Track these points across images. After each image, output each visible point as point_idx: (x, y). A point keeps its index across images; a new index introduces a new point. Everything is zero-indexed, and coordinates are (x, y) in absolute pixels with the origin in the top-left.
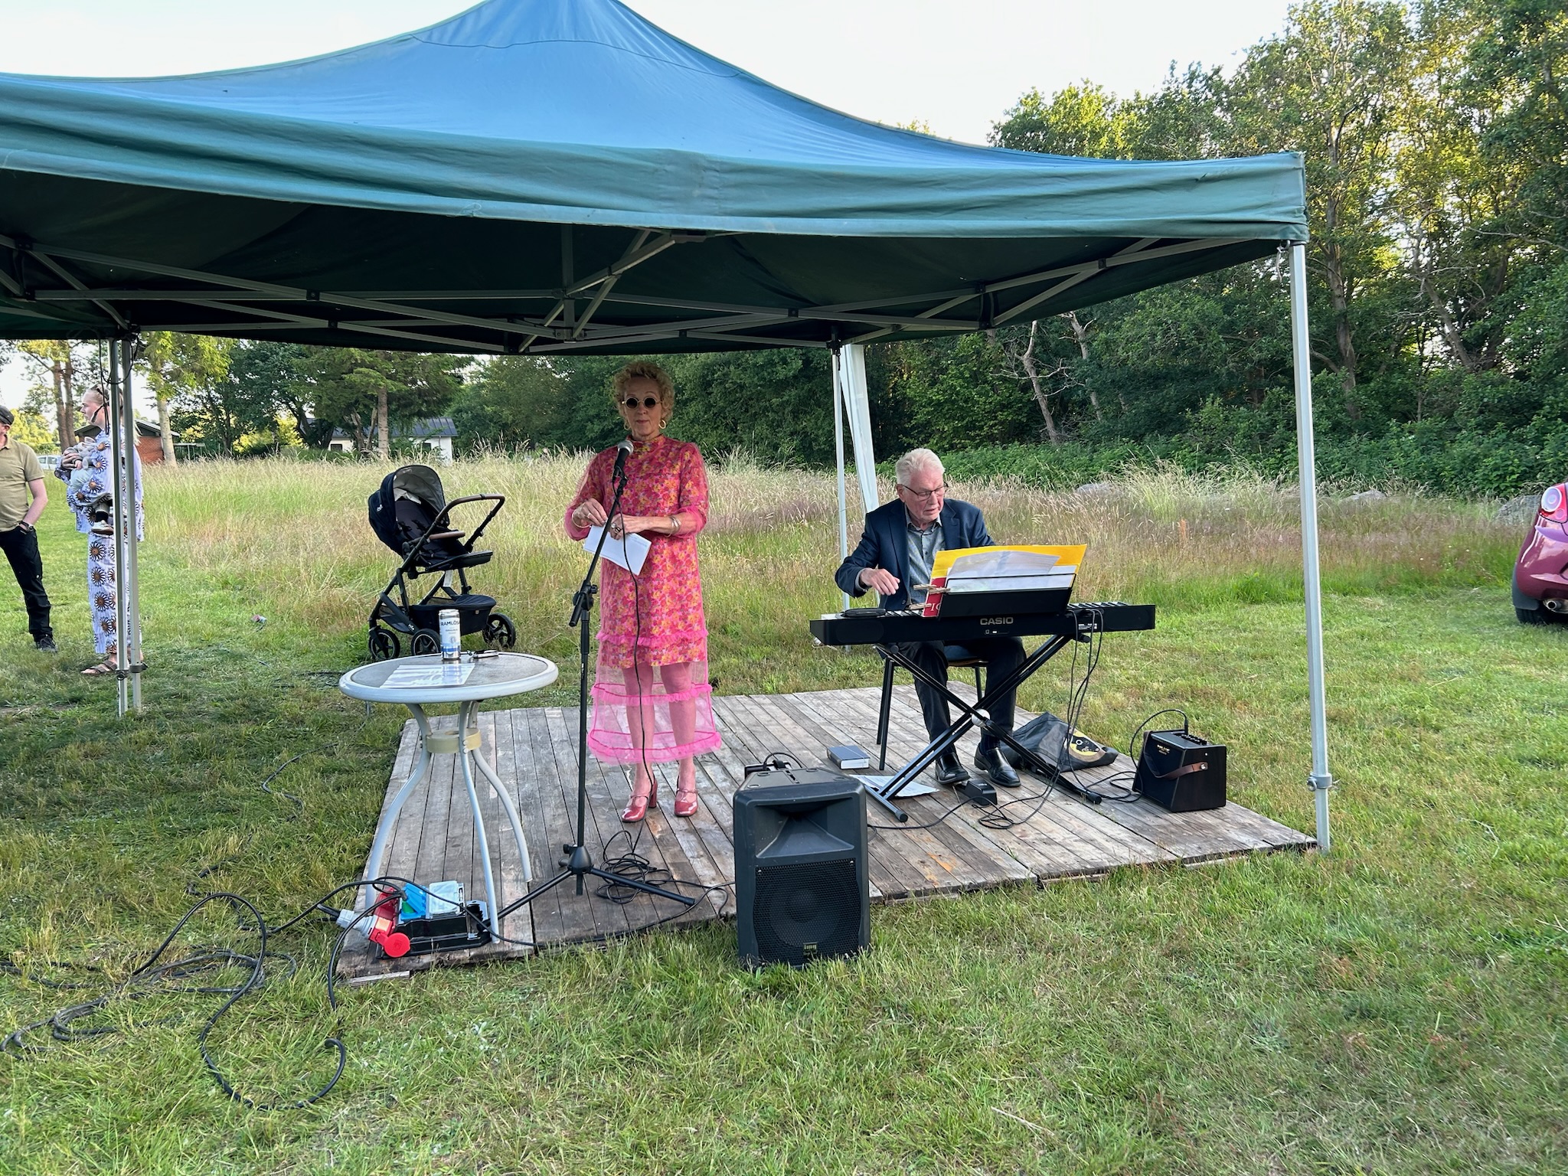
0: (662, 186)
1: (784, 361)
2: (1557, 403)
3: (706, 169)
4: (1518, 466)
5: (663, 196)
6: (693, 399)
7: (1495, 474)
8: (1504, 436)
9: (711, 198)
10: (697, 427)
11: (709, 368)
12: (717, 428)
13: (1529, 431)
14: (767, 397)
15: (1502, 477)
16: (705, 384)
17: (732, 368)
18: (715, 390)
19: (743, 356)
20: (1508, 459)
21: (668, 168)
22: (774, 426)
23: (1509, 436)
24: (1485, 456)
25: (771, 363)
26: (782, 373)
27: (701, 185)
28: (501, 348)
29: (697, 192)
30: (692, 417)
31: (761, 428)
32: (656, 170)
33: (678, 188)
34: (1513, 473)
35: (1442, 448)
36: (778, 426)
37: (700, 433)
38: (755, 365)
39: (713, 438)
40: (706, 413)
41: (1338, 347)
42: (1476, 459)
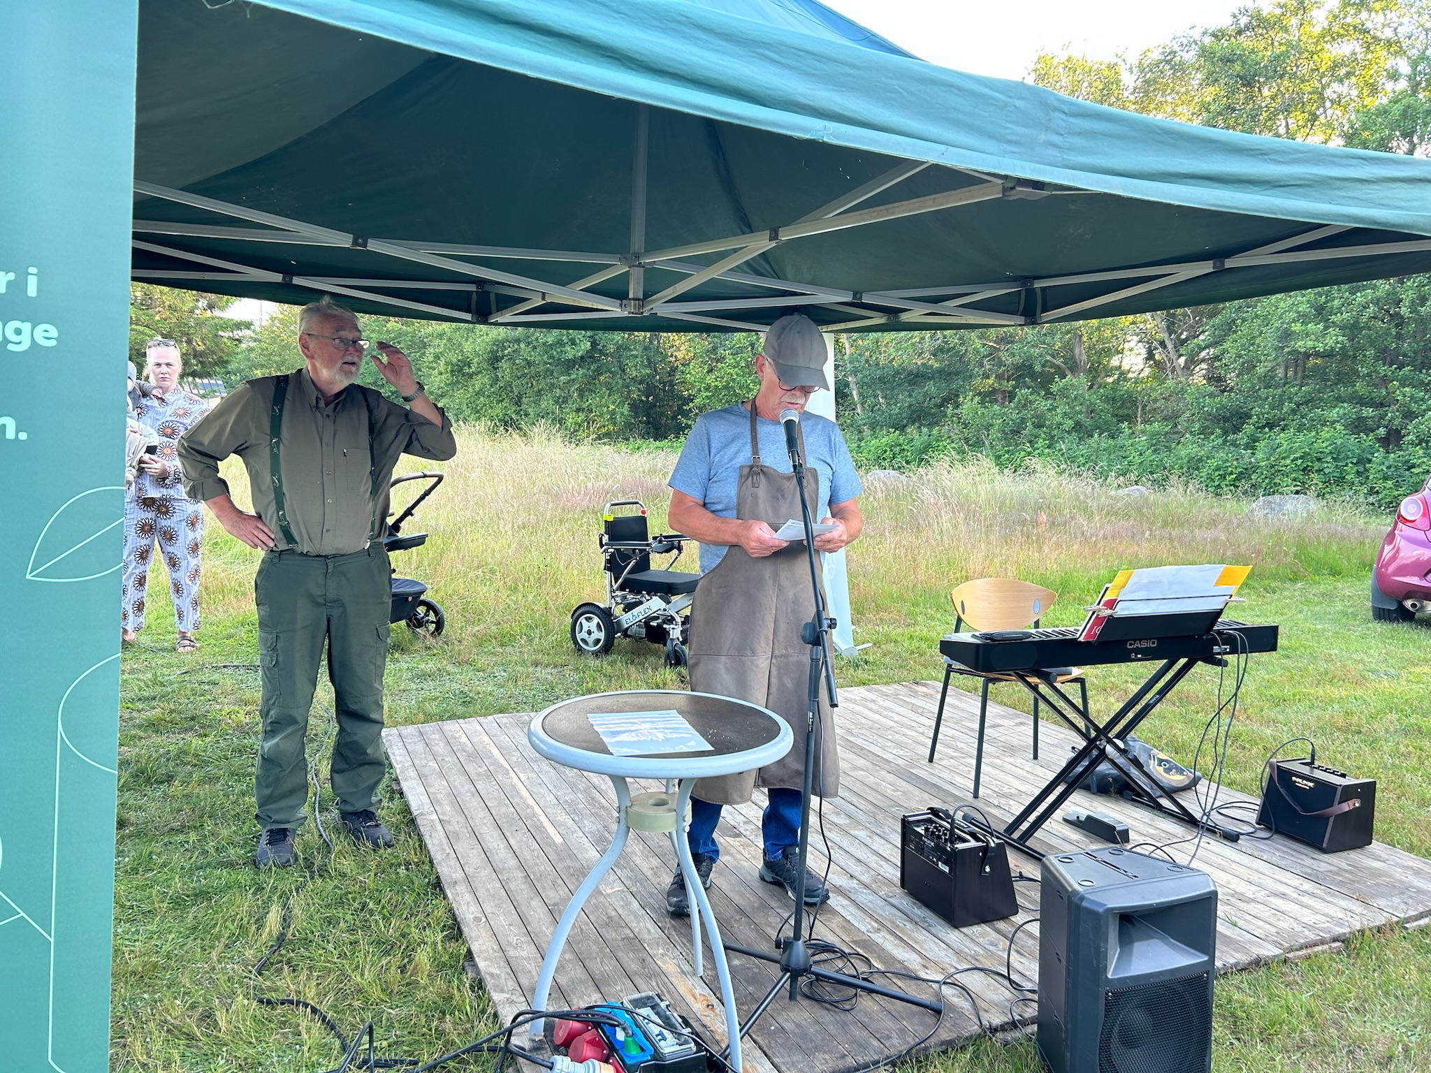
0: (1009, 125)
1: (573, 342)
2: (1263, 414)
3: (1056, 109)
4: (1236, 468)
5: (1009, 137)
6: (480, 372)
7: (1217, 473)
8: (1220, 441)
9: (1055, 146)
10: (482, 399)
11: (500, 344)
12: (502, 401)
13: (1242, 438)
14: (555, 374)
15: (1223, 477)
16: (494, 359)
17: (522, 345)
18: (504, 364)
19: (533, 335)
20: (1227, 461)
21: (1018, 103)
22: (562, 401)
23: (1225, 441)
24: (1208, 458)
25: (560, 343)
26: (570, 353)
27: (1047, 129)
28: (468, 316)
29: (1042, 137)
30: (477, 389)
31: (546, 403)
32: (1006, 105)
33: (1026, 131)
34: (1231, 473)
35: (1169, 449)
36: (563, 402)
37: (485, 405)
38: (544, 344)
39: (498, 410)
40: (491, 386)
41: (1073, 357)
42: (1200, 460)
